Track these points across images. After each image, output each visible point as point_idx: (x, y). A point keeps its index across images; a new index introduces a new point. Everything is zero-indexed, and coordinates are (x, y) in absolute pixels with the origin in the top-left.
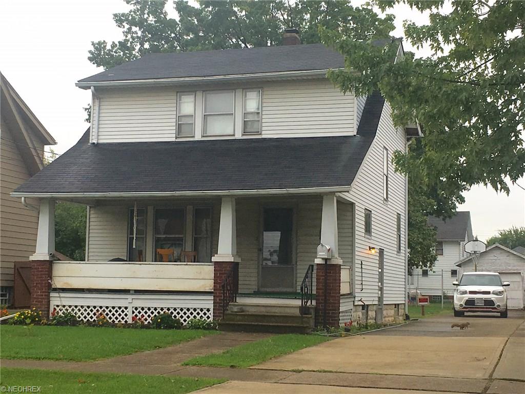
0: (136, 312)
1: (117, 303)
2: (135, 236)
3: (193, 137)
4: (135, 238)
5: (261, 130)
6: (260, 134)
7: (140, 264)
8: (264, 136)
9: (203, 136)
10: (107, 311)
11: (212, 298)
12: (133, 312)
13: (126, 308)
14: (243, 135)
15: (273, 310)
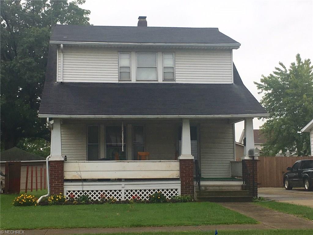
0: (127, 193)
1: (113, 188)
2: (123, 144)
3: (131, 81)
4: (123, 145)
5: (175, 79)
6: (174, 81)
7: (128, 162)
8: (177, 82)
9: (137, 81)
10: (106, 193)
11: (180, 182)
12: (125, 193)
13: (120, 191)
14: (163, 81)
15: (224, 188)
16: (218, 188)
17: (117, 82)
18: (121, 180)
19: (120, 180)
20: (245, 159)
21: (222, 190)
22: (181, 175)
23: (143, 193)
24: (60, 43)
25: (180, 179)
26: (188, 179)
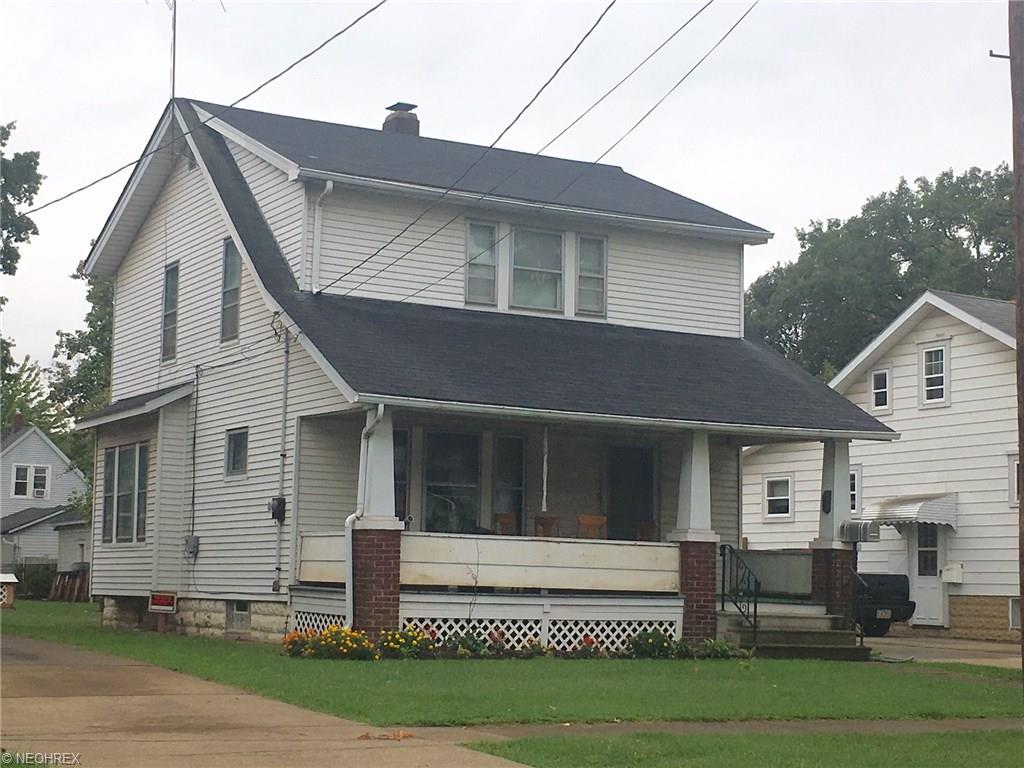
16: (776, 622)
17: (461, 306)
18: (539, 593)
19: (534, 592)
20: (834, 547)
21: (788, 627)
22: (682, 584)
23: (603, 630)
24: (325, 177)
25: (680, 595)
26: (702, 595)
